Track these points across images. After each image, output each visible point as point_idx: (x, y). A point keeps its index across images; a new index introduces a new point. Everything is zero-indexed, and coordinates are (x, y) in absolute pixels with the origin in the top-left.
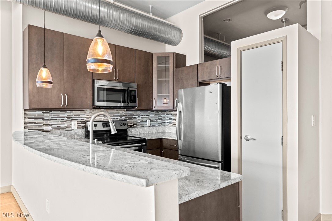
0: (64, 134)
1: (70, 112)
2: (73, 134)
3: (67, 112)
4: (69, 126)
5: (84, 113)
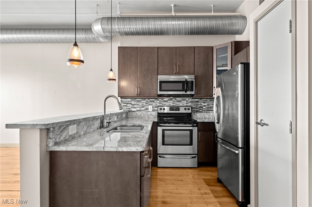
0: (143, 114)
1: (147, 99)
2: (149, 114)
3: (146, 99)
4: (147, 109)
5: (157, 100)
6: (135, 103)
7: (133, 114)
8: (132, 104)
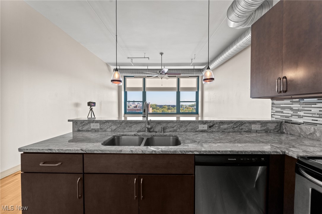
6: (301, 108)
7: (294, 129)
8: (295, 108)
